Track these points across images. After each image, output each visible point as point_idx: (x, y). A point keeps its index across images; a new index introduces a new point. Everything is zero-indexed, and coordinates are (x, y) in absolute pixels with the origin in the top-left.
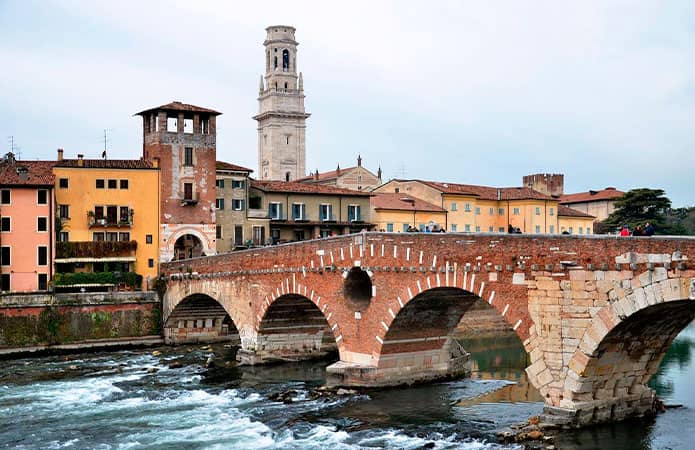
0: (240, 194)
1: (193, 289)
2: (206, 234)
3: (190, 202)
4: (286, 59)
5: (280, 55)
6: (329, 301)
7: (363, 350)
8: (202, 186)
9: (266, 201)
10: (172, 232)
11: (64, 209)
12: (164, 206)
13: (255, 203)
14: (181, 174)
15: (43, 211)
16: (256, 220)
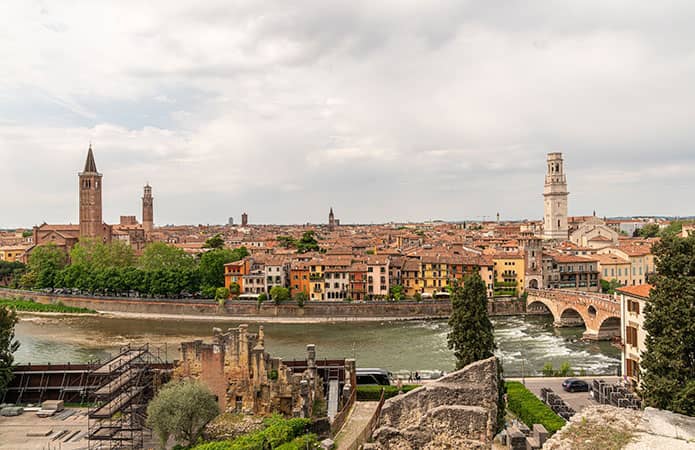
0: (550, 264)
1: (537, 299)
2: (539, 279)
3: (534, 270)
4: (557, 167)
5: (554, 166)
6: (583, 313)
7: (593, 329)
8: (537, 263)
9: (558, 266)
10: (529, 278)
11: (496, 272)
12: (525, 271)
13: (555, 267)
14: (531, 259)
15: (491, 273)
16: (555, 274)
